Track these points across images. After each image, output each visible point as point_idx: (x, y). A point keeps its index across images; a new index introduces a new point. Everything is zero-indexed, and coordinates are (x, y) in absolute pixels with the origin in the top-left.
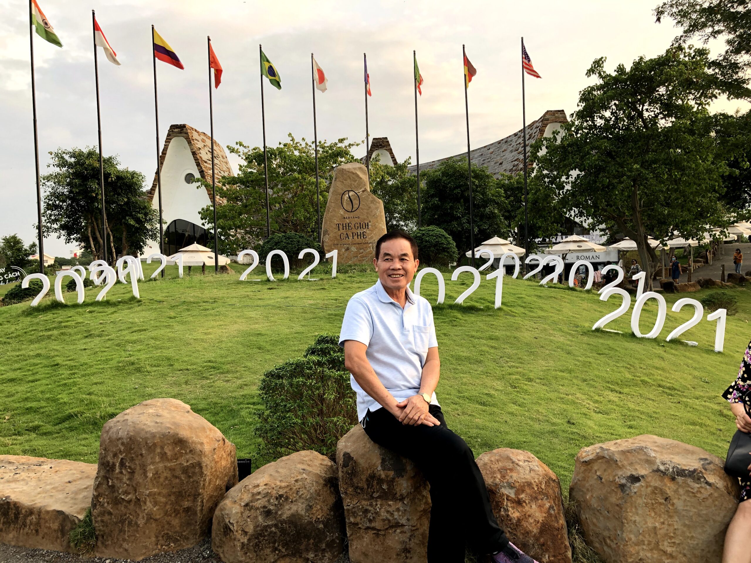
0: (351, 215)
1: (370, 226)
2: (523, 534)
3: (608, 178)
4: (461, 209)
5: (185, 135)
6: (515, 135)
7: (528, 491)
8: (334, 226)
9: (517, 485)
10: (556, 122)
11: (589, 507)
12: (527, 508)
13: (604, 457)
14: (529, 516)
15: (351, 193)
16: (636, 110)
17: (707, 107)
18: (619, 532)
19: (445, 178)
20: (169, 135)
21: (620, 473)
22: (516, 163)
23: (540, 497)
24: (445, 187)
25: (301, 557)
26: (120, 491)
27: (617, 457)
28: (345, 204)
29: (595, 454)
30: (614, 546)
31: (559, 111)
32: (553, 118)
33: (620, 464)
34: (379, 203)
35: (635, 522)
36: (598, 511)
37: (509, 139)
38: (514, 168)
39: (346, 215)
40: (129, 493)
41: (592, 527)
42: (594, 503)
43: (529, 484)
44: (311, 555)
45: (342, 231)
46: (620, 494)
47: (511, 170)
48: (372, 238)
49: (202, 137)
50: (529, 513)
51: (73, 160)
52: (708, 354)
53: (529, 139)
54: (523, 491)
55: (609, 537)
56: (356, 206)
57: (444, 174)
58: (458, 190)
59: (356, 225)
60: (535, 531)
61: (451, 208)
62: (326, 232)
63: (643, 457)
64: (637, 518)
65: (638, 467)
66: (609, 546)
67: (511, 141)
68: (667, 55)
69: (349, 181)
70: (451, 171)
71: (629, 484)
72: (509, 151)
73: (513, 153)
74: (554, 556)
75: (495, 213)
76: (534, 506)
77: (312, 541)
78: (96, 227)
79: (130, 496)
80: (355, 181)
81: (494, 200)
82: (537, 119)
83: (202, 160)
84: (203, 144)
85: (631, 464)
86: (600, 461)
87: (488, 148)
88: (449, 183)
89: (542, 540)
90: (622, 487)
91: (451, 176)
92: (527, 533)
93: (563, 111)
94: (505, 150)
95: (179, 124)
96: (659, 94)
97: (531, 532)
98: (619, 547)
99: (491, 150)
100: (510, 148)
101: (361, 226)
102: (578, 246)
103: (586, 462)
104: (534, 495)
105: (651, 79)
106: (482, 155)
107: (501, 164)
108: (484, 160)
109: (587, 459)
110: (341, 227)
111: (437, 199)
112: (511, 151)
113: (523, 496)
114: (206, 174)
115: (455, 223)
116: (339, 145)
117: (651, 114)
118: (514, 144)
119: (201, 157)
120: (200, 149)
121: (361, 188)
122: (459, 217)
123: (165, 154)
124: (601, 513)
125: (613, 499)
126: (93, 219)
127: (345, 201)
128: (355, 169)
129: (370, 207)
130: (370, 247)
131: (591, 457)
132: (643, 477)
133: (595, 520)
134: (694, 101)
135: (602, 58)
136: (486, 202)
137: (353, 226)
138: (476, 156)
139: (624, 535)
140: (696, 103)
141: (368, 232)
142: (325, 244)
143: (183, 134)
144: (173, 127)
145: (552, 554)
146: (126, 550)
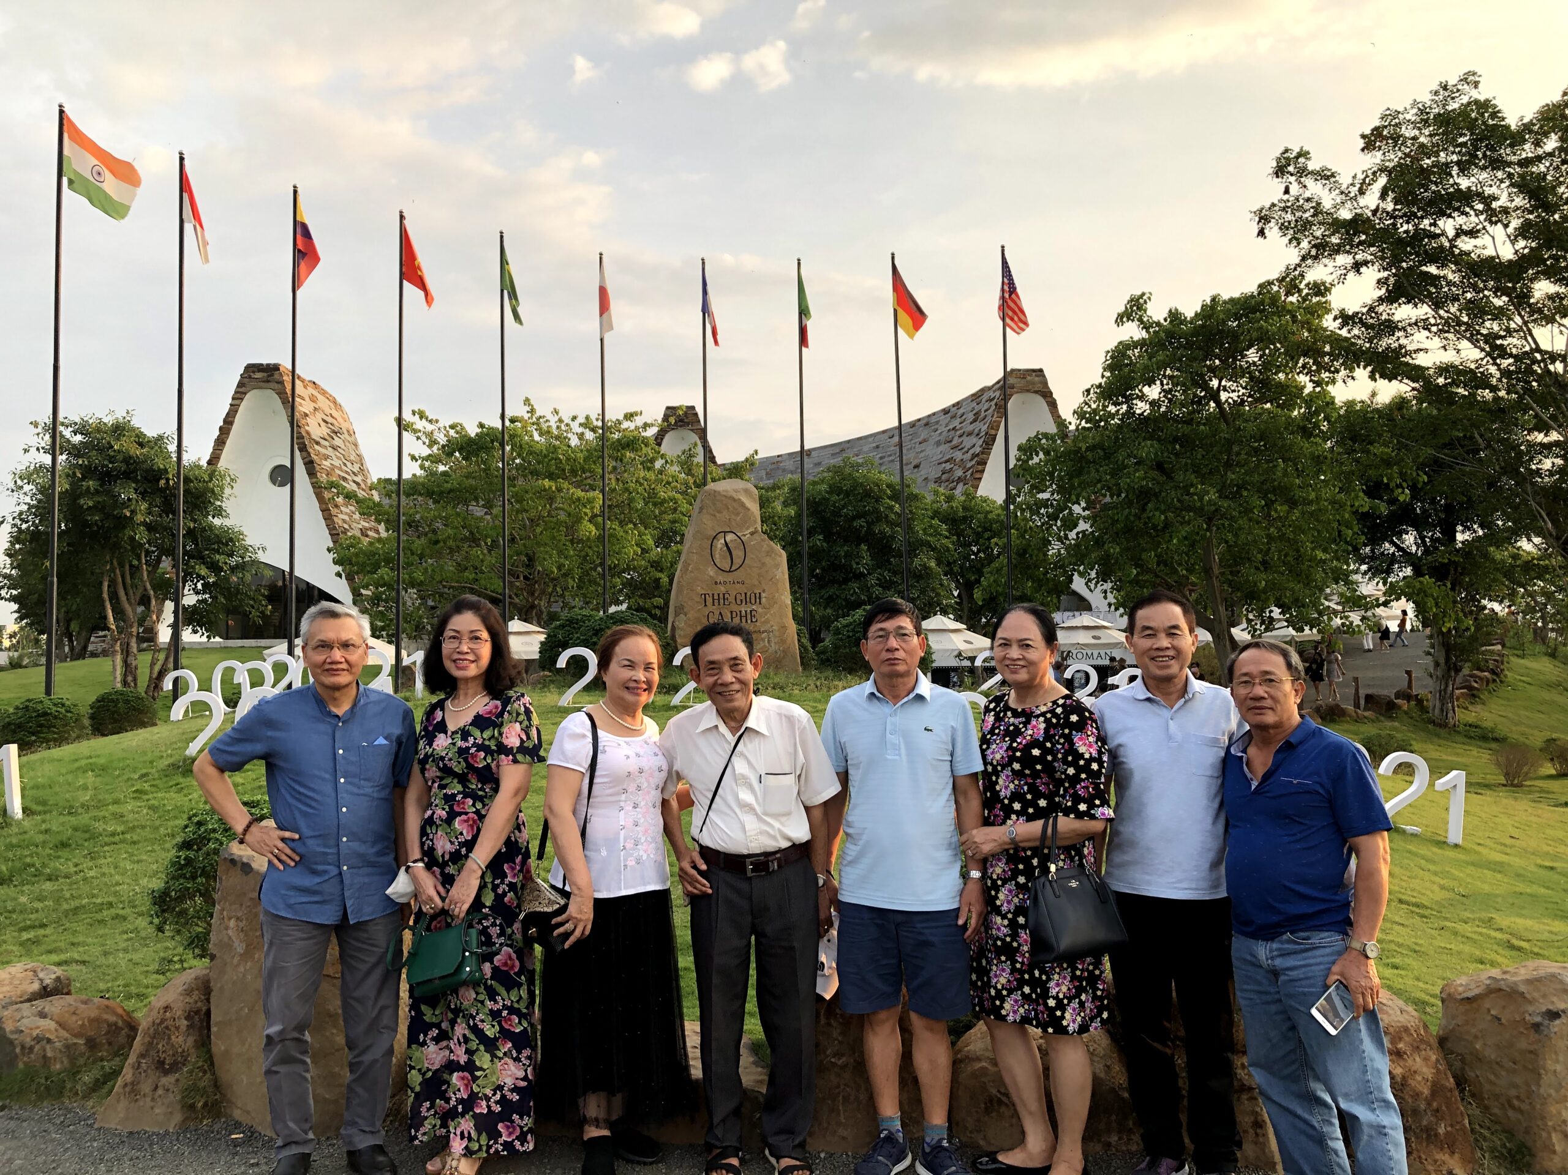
0: (729, 578)
1: (763, 600)
2: (1412, 1097)
3: (1163, 512)
4: (866, 558)
5: (277, 386)
6: (946, 411)
7: (1407, 1039)
8: (698, 599)
9: (1391, 1030)
10: (1028, 391)
11: (1479, 1058)
12: (1410, 1062)
13: (1500, 990)
14: (1415, 1072)
15: (730, 537)
16: (1205, 386)
17: (1330, 388)
18: (1534, 1088)
19: (835, 498)
20: (241, 385)
21: (1531, 1009)
22: (948, 466)
23: (1423, 1046)
24: (837, 513)
25: (1099, 1141)
26: (828, 1052)
27: (1522, 988)
28: (717, 556)
29: (1483, 987)
30: (1525, 1107)
31: (1034, 371)
32: (1022, 383)
33: (1527, 996)
34: (781, 556)
35: (1555, 1071)
36: (1497, 1063)
37: (933, 420)
38: (944, 477)
39: (721, 578)
40: (843, 1055)
41: (1487, 1086)
42: (1491, 1054)
43: (1406, 1029)
44: (1114, 1139)
45: (710, 608)
46: (1533, 1036)
47: (938, 481)
48: (767, 622)
49: (311, 390)
50: (1413, 1069)
51: (78, 438)
52: (1440, 848)
53: (975, 421)
54: (1401, 1039)
55: (1518, 1098)
56: (738, 561)
57: (834, 489)
58: (861, 522)
59: (738, 597)
60: (1426, 1092)
61: (848, 555)
62: (679, 610)
63: (1559, 986)
64: (1558, 1068)
65: (1555, 999)
66: (1520, 1111)
67: (937, 422)
68: (1259, 293)
69: (725, 513)
70: (847, 485)
71: (1546, 1022)
72: (932, 441)
73: (943, 447)
74: (1452, 1126)
75: (929, 568)
76: (1418, 1059)
77: (1114, 1117)
78: (120, 580)
79: (844, 1059)
80: (738, 514)
81: (929, 542)
82: (990, 384)
83: (310, 438)
84: (312, 405)
85: (1544, 996)
86: (1493, 995)
88: (844, 507)
89: (1435, 1104)
90: (1537, 1027)
91: (847, 494)
92: (1417, 1095)
93: (1041, 370)
94: (925, 441)
95: (265, 362)
96: (1247, 362)
97: (1422, 1093)
98: (1534, 1108)
100: (935, 437)
101: (747, 600)
102: (1094, 637)
103: (1468, 998)
104: (1415, 1044)
105: (1234, 336)
107: (917, 467)
109: (1470, 994)
110: (709, 600)
111: (821, 537)
112: (938, 443)
113: (1401, 1045)
114: (318, 468)
115: (855, 585)
116: (626, 425)
117: (1231, 395)
118: (942, 429)
119: (308, 433)
120: (306, 415)
121: (747, 529)
122: (862, 574)
123: (231, 423)
124: (1502, 1067)
125: (1523, 1044)
126: (115, 563)
127: (718, 551)
128: (736, 491)
129: (763, 564)
130: (763, 640)
131: (1477, 991)
132: (1563, 1011)
133: (1492, 1077)
134: (1308, 378)
135: (1143, 294)
136: (915, 547)
137: (731, 599)
139: (1542, 1091)
140: (1311, 381)
141: (760, 610)
142: (678, 633)
143: (272, 385)
144: (251, 369)
145: (1449, 1122)
146: (844, 1138)
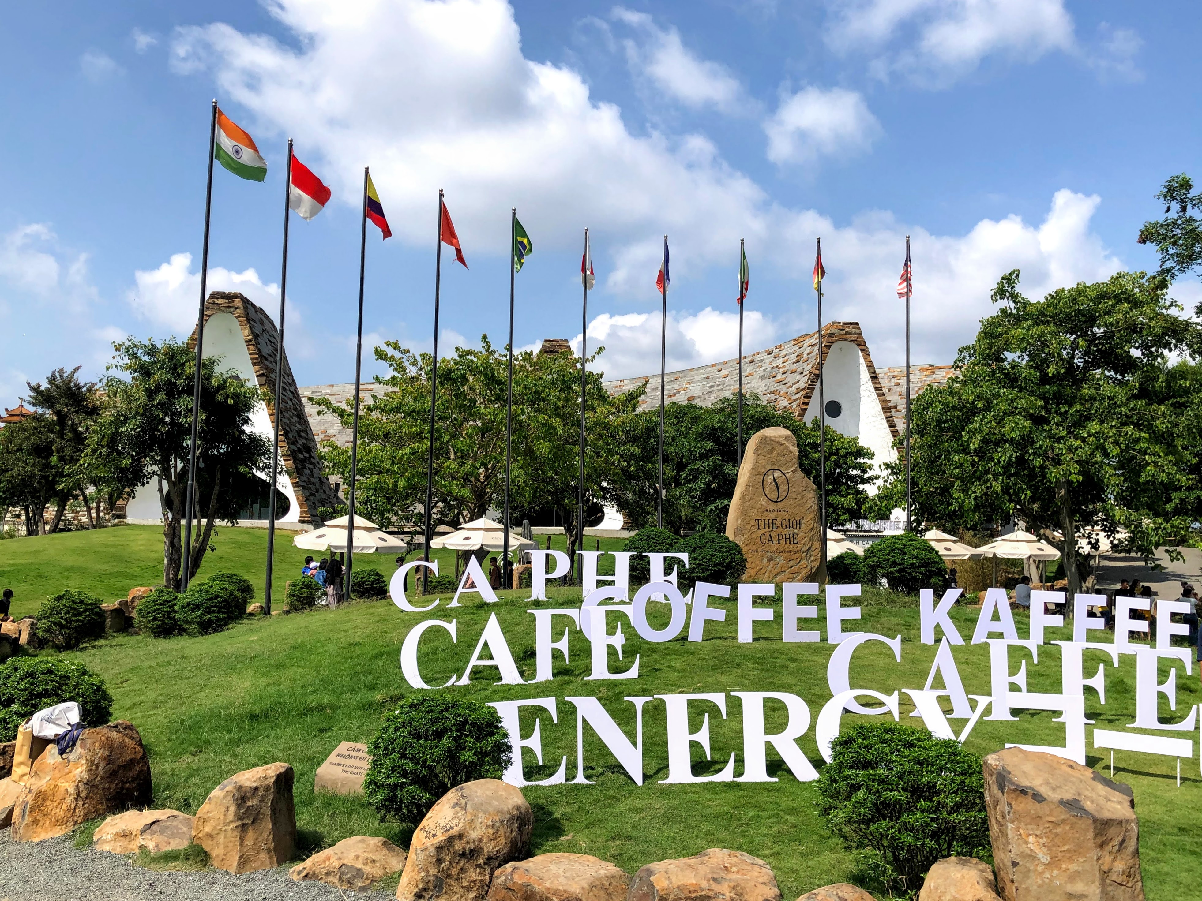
0: (777, 507)
1: (802, 526)
8: (753, 523)
10: (846, 341)
15: (777, 474)
22: (773, 397)
31: (851, 324)
32: (841, 333)
39: (770, 507)
45: (763, 531)
48: (805, 544)
53: (797, 361)
56: (783, 494)
59: (784, 522)
62: (738, 531)
69: (774, 454)
80: (783, 456)
82: (806, 333)
83: (261, 355)
84: (261, 327)
87: (719, 367)
93: (857, 324)
99: (724, 372)
101: (790, 525)
106: (708, 377)
108: (711, 387)
110: (762, 524)
114: (267, 379)
118: (766, 366)
119: (259, 350)
120: (258, 335)
121: (790, 467)
127: (768, 485)
128: (781, 437)
129: (803, 496)
130: (803, 558)
137: (779, 524)
138: (697, 378)
141: (800, 534)
